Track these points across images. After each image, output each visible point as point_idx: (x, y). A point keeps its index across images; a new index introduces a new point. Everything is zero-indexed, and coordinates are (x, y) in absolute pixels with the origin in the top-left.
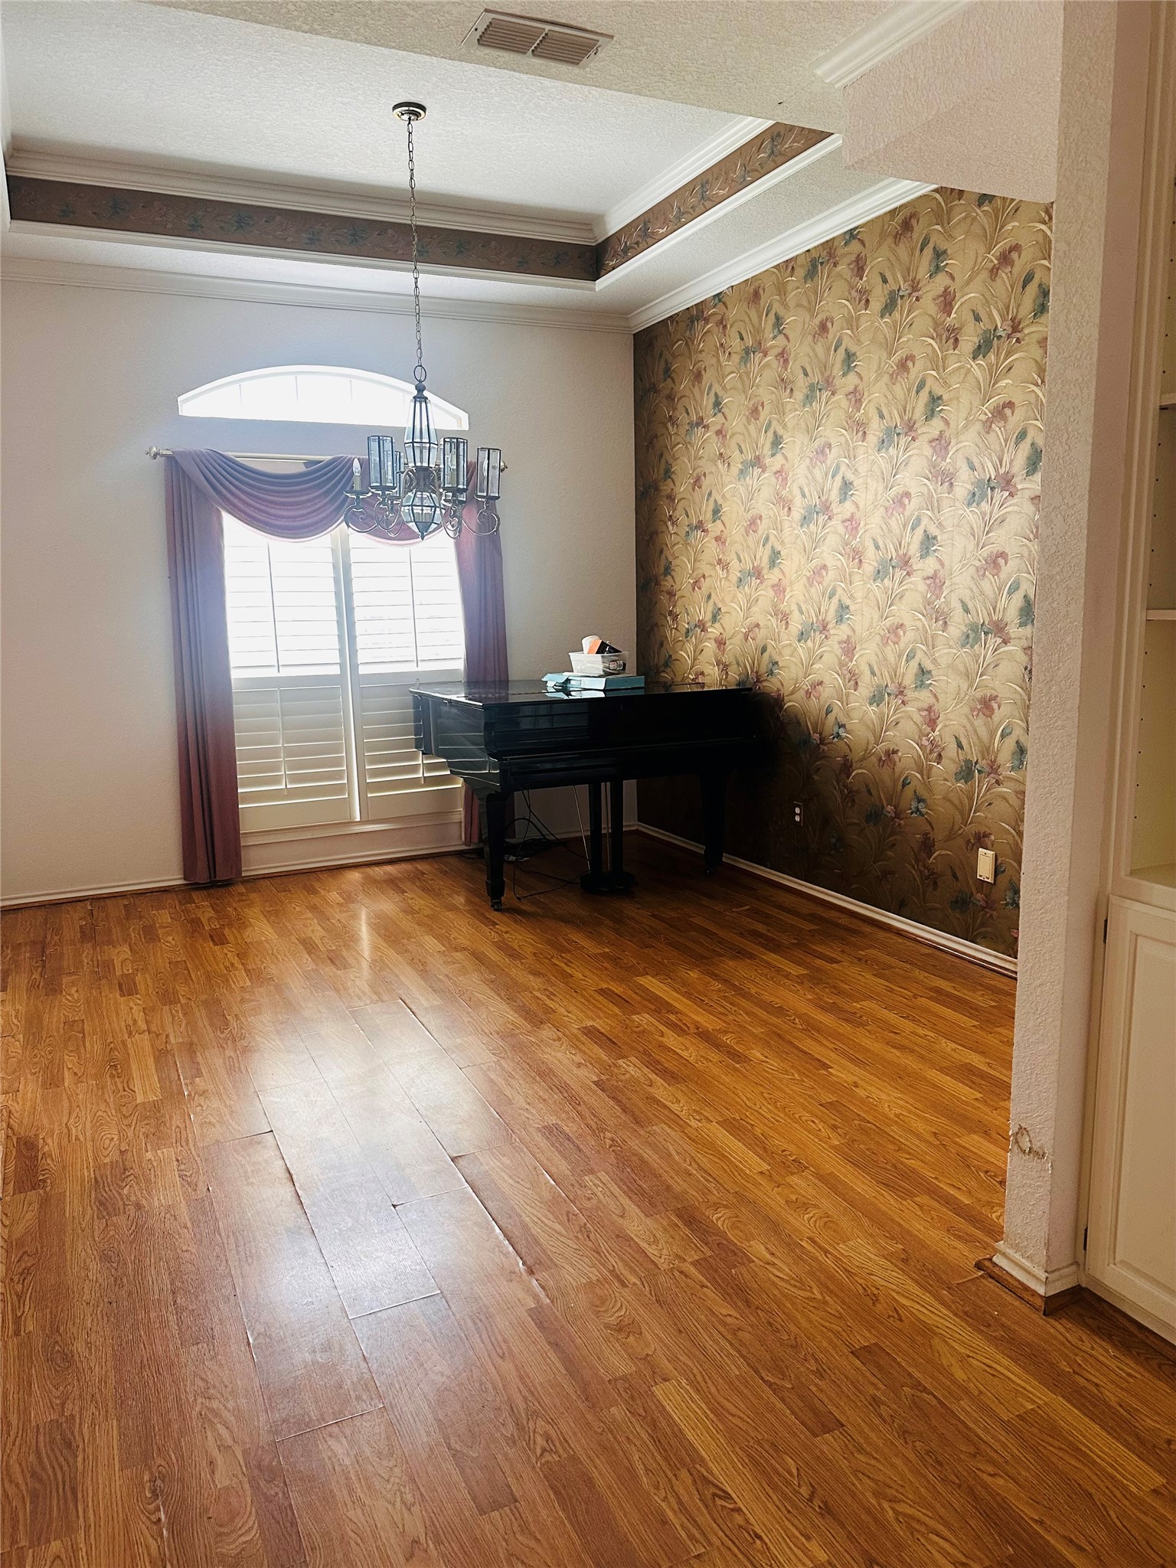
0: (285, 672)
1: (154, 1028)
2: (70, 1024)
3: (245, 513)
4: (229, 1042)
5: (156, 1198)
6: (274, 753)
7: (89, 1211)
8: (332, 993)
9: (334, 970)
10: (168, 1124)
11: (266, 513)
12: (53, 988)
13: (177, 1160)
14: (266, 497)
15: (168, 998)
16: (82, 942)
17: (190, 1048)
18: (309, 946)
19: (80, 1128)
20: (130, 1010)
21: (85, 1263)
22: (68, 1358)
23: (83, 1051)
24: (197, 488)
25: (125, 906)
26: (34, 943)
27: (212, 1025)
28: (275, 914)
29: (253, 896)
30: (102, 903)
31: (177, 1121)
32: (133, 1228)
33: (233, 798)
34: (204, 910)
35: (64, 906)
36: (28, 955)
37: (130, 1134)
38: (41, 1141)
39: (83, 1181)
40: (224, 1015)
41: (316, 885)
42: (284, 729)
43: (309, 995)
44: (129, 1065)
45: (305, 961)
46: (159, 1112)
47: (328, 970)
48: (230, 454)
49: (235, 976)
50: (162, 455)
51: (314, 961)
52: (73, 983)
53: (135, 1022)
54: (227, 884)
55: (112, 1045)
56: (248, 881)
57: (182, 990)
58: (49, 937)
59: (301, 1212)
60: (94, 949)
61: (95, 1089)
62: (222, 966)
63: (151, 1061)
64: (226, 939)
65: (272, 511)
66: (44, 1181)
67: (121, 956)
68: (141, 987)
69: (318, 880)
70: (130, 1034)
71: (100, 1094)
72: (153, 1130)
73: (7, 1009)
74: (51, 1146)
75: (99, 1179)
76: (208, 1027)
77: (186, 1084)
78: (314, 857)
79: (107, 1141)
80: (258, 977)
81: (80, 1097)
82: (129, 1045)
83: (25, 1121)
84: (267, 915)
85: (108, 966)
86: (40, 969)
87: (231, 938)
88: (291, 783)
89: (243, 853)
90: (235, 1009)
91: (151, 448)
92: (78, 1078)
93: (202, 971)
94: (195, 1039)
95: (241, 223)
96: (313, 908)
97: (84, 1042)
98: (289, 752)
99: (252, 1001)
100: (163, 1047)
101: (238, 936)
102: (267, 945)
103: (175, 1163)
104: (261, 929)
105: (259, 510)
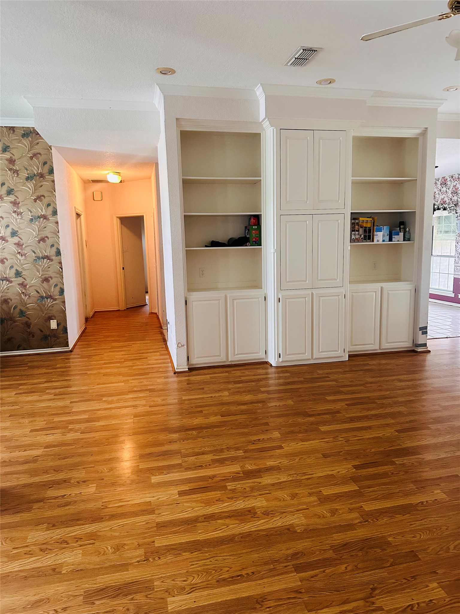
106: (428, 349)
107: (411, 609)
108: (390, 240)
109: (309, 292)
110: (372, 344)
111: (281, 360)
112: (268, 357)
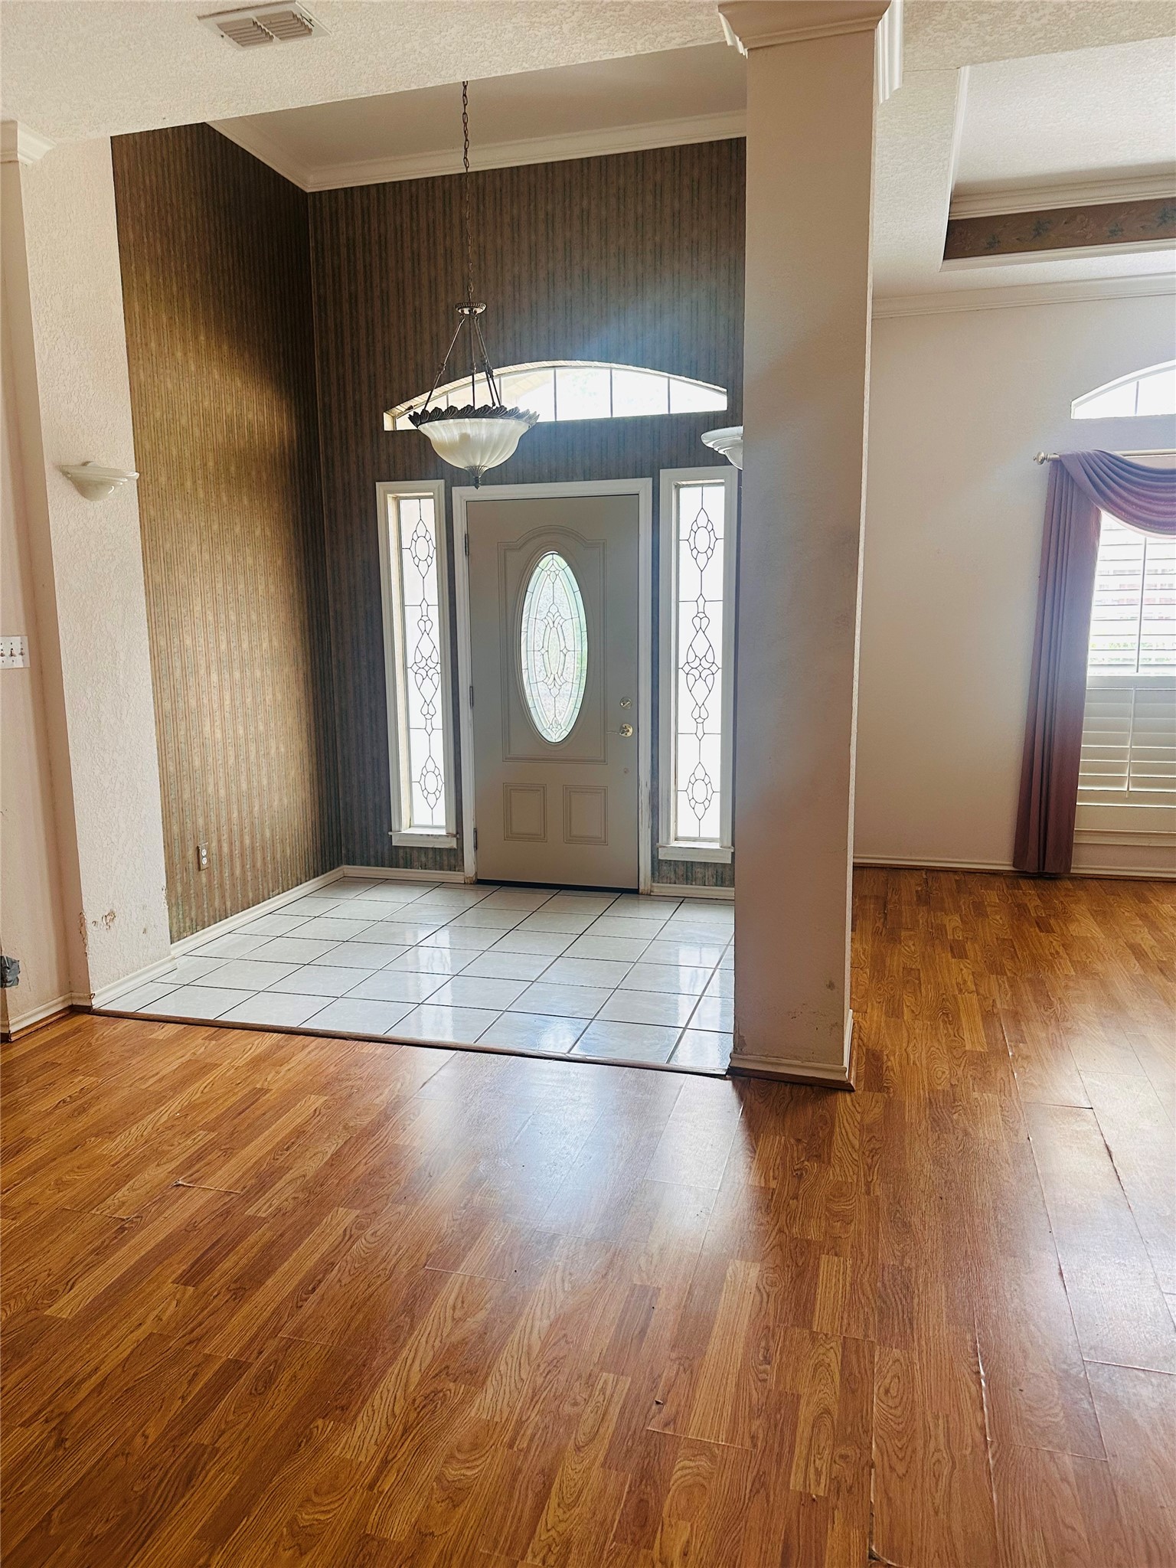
0: (1144, 672)
1: (982, 991)
2: (908, 971)
3: (1124, 510)
4: (1053, 1021)
5: (981, 1131)
6: (1121, 755)
7: (924, 1122)
8: (1162, 1003)
9: (1164, 980)
10: (993, 1075)
11: (1147, 509)
12: (893, 938)
13: (1001, 1106)
14: (1148, 493)
15: (996, 969)
16: (918, 905)
17: (1016, 1016)
18: (1138, 952)
19: (917, 1055)
20: (959, 972)
21: (921, 1161)
22: (907, 1225)
23: (919, 995)
24: (1079, 489)
25: (956, 881)
26: (877, 897)
27: (1036, 1001)
28: (1103, 915)
29: (1081, 893)
30: (935, 874)
31: (1001, 1074)
32: (961, 1147)
33: (1072, 794)
34: (1030, 896)
35: (902, 872)
36: (872, 906)
37: (960, 1073)
38: (885, 1057)
39: (919, 1098)
40: (1048, 996)
41: (1149, 895)
42: (1134, 731)
43: (1135, 997)
44: (959, 1016)
45: (1132, 965)
46: (986, 1062)
47: (1157, 978)
48: (1118, 453)
49: (1060, 964)
50: (1049, 460)
51: (1142, 967)
52: (910, 937)
53: (965, 982)
54: (1054, 877)
55: (944, 996)
56: (1075, 878)
57: (1008, 964)
58: (889, 894)
59: (1118, 1186)
60: (929, 913)
61: (929, 1028)
62: (1047, 952)
63: (978, 1019)
64: (1052, 929)
65: (1156, 508)
66: (888, 1088)
67: (952, 922)
68: (971, 954)
69: (1151, 890)
70: (960, 991)
71: (934, 1033)
72: (980, 1076)
73: (856, 946)
74: (893, 1062)
75: (933, 1100)
76: (1033, 1003)
77: (1010, 1046)
78: (1149, 866)
79: (940, 1073)
80: (1084, 970)
81: (917, 1031)
82: (960, 1000)
83: (872, 1037)
84: (1094, 914)
85: (942, 929)
86: (882, 920)
87: (1056, 928)
88: (1134, 786)
89: (1074, 850)
90: (1059, 993)
91: (1039, 454)
92: (916, 1017)
93: (1028, 952)
94: (1019, 1009)
95: (1164, 218)
96: (1144, 917)
97: (920, 988)
98: (1137, 755)
99: (1076, 989)
100: (990, 1008)
101: (1064, 928)
102: (1093, 942)
103: (999, 1108)
104: (1085, 926)
105: (1141, 507)
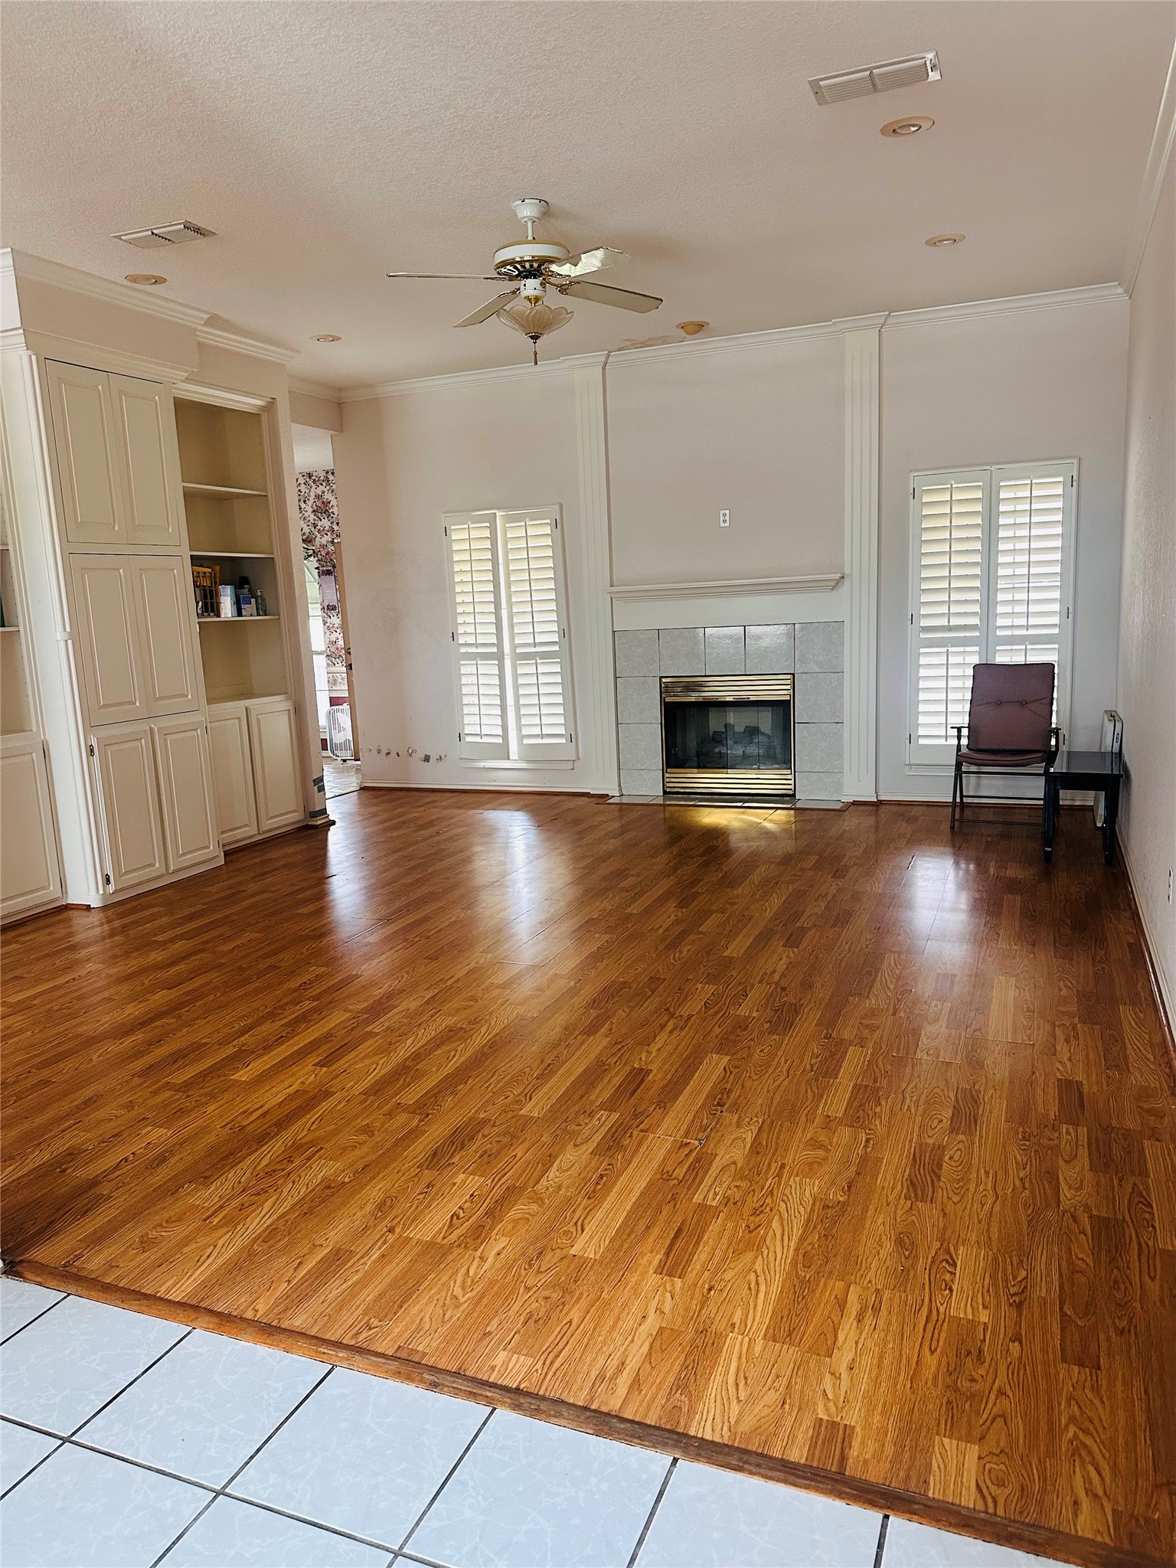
106: (331, 818)
107: (458, 1218)
108: (240, 614)
109: (144, 726)
110: (246, 825)
111: (111, 888)
112: (67, 893)
